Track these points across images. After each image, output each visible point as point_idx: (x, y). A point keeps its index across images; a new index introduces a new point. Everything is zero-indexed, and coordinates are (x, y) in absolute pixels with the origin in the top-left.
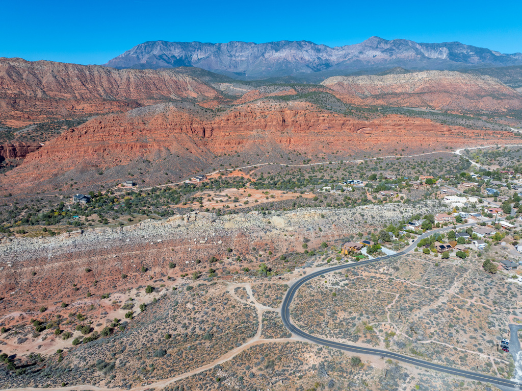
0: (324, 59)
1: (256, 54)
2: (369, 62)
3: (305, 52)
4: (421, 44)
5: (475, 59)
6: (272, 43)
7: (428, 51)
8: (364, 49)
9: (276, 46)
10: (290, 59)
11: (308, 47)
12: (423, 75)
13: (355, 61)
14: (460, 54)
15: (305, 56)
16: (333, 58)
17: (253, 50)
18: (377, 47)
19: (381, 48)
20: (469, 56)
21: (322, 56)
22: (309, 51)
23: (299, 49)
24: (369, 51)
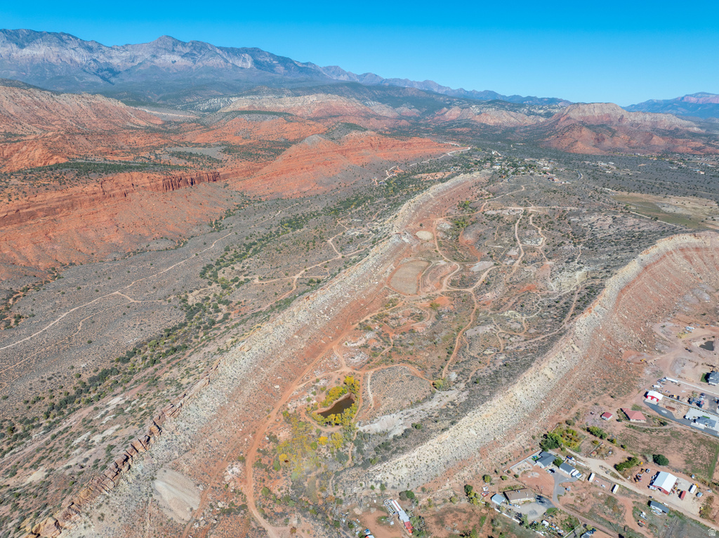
0: (102, 62)
3: (72, 51)
4: (220, 48)
5: (281, 69)
7: (231, 58)
8: (158, 52)
10: (54, 60)
11: (74, 44)
13: (150, 67)
14: (264, 62)
15: (74, 56)
16: (116, 62)
18: (173, 51)
19: (178, 52)
20: (274, 66)
21: (98, 57)
22: (77, 49)
23: (62, 46)
24: (165, 54)
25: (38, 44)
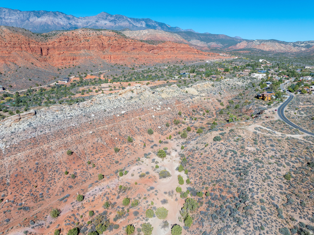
0: (73, 24)
1: (22, 18)
2: (102, 27)
3: (60, 19)
4: (131, 18)
6: (34, 11)
7: (135, 23)
8: (99, 19)
9: (38, 14)
10: (50, 23)
11: (61, 16)
12: (146, 32)
13: (94, 26)
14: (151, 25)
15: (60, 21)
16: (80, 24)
17: (20, 16)
18: (106, 19)
19: (108, 19)
20: (156, 27)
21: (72, 22)
22: (62, 18)
23: (55, 17)
24: (102, 20)
25: (45, 16)
